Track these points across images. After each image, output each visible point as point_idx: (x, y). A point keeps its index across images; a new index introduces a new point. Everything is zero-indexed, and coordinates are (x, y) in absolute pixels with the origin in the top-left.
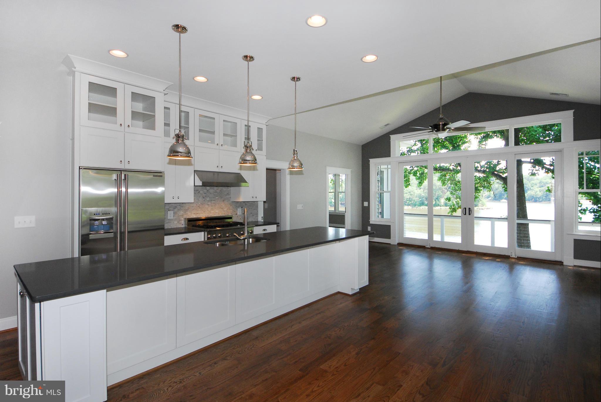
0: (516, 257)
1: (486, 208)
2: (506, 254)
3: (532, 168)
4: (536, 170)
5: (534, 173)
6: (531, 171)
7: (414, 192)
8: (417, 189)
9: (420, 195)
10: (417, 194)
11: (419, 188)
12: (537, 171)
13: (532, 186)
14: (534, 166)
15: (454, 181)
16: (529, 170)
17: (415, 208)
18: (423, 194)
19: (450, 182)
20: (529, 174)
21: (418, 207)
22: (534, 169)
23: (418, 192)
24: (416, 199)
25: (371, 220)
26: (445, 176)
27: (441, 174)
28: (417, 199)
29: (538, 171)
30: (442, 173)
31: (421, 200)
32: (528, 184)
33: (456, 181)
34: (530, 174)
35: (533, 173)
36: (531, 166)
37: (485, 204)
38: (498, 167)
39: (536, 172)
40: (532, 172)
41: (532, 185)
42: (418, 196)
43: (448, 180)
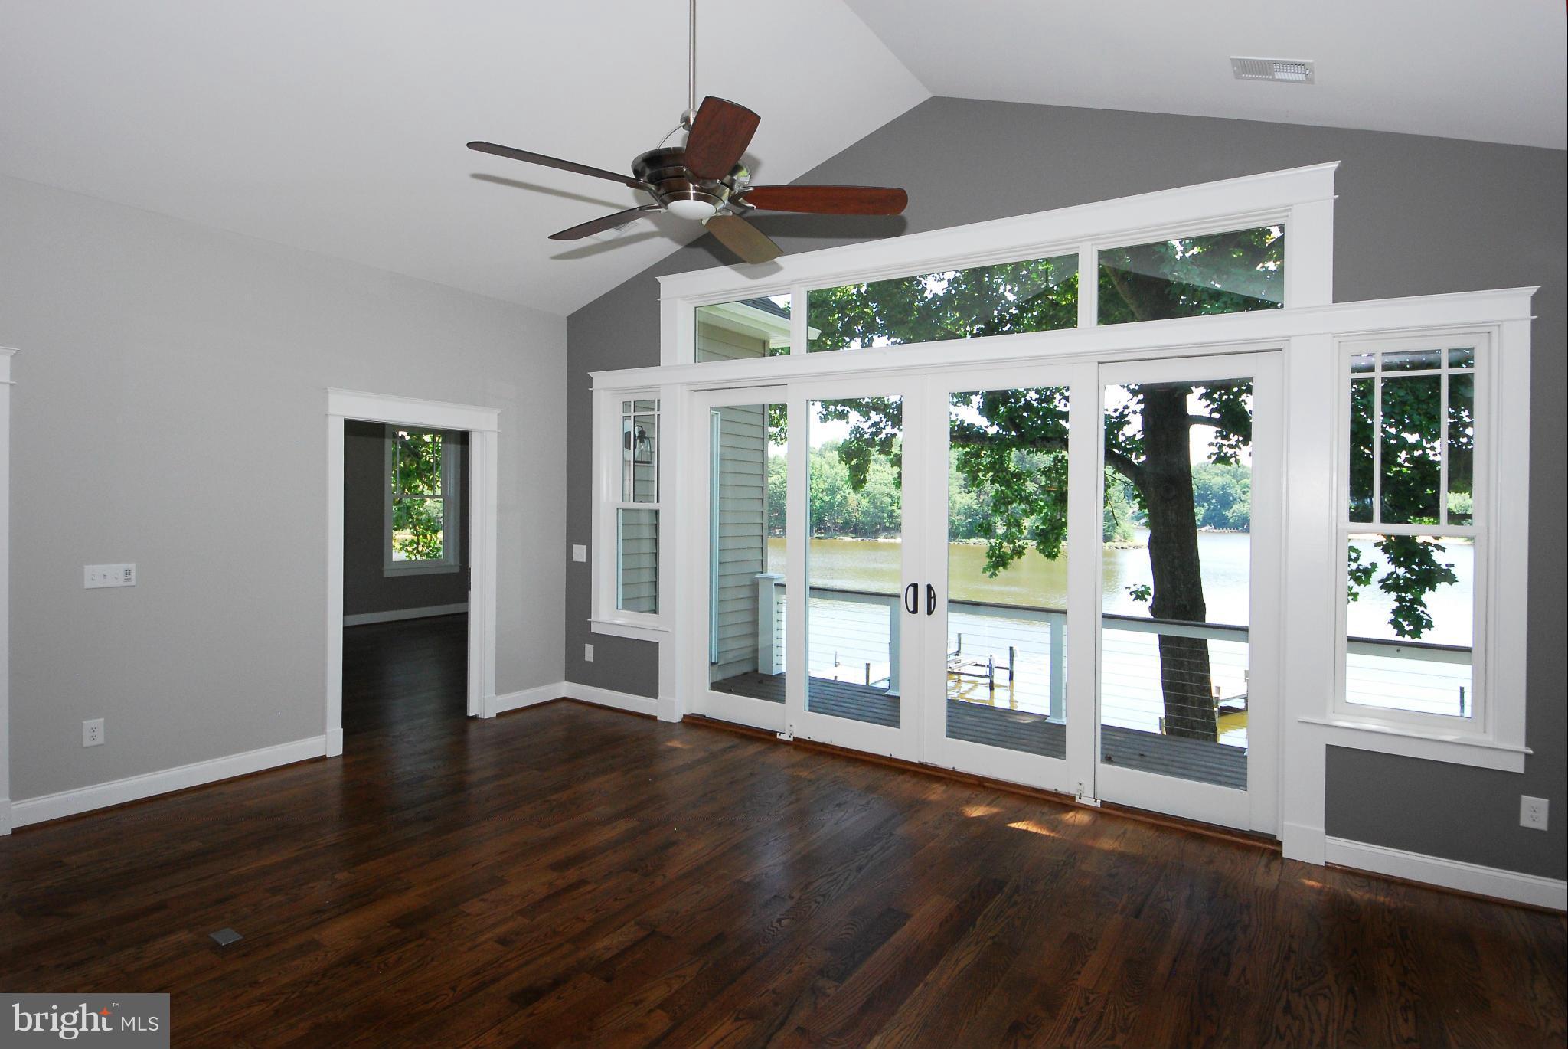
0: (1098, 804)
1: (1132, 544)
2: (1062, 789)
3: (1220, 438)
4: (1230, 446)
5: (1226, 453)
6: (1215, 449)
7: (953, 499)
8: (960, 493)
9: (970, 508)
10: (962, 505)
11: (967, 491)
12: (1234, 450)
13: (1244, 493)
14: (1225, 433)
15: (1002, 471)
16: (1211, 444)
17: (956, 543)
18: (975, 506)
19: (991, 474)
20: (1210, 457)
21: (963, 540)
22: (1225, 442)
23: (963, 501)
24: (959, 518)
25: (595, 619)
26: (977, 456)
27: (967, 449)
28: (961, 520)
29: (1237, 450)
30: (968, 446)
31: (970, 520)
32: (1234, 487)
33: (1008, 472)
34: (1214, 457)
35: (1222, 454)
36: (1217, 432)
37: (1129, 536)
38: (1122, 434)
39: (1231, 452)
40: (1220, 453)
41: (1244, 489)
42: (963, 511)
43: (987, 471)
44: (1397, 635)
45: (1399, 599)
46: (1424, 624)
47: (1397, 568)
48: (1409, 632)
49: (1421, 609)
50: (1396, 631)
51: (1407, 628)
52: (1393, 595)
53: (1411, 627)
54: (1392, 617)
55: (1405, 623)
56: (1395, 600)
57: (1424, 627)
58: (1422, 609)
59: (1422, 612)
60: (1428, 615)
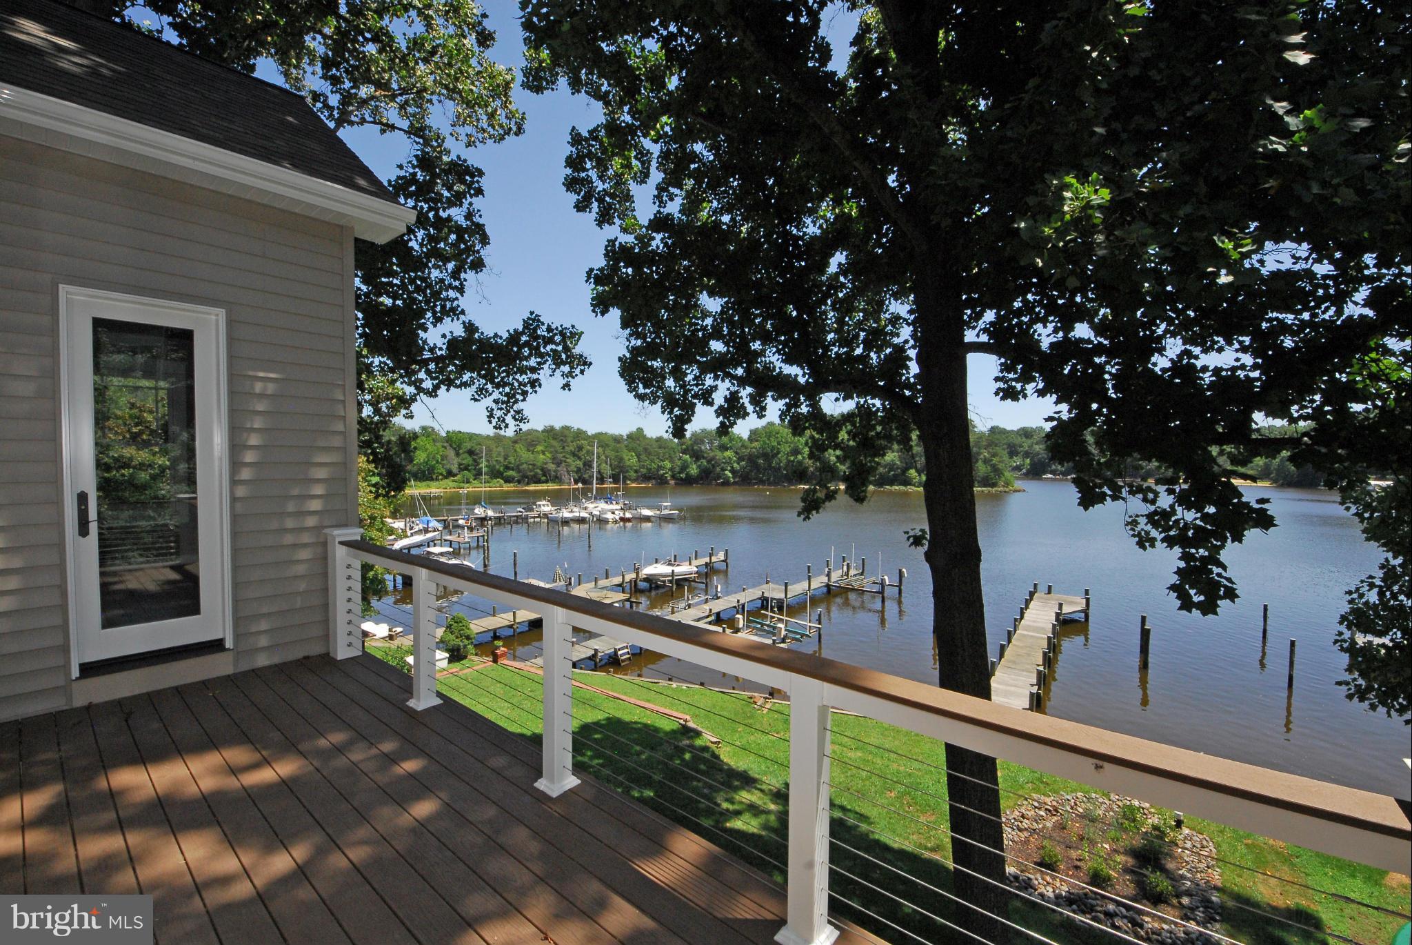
44: (1180, 609)
45: (1185, 557)
46: (1222, 593)
47: (1185, 511)
48: (1199, 606)
49: (1216, 570)
50: (1178, 603)
51: (1196, 599)
52: (1177, 550)
53: (1202, 598)
54: (1174, 579)
55: (1192, 592)
56: (1180, 559)
57: (1222, 598)
58: (1220, 570)
59: (1219, 575)
60: (1229, 580)
